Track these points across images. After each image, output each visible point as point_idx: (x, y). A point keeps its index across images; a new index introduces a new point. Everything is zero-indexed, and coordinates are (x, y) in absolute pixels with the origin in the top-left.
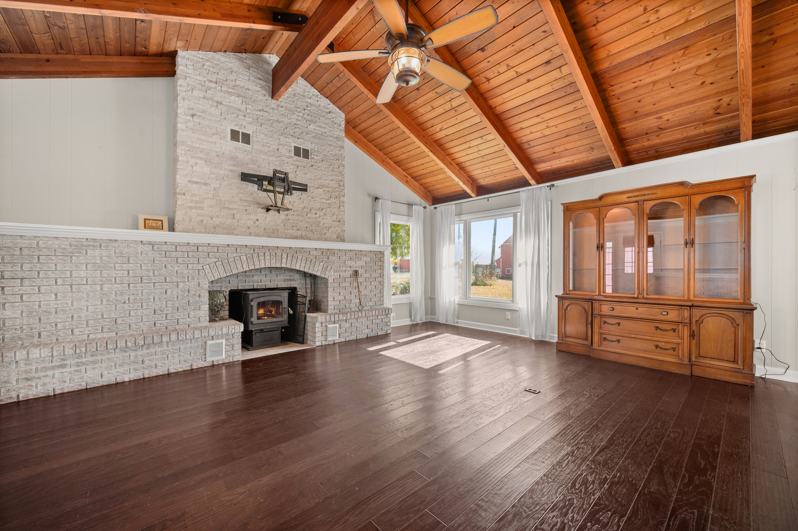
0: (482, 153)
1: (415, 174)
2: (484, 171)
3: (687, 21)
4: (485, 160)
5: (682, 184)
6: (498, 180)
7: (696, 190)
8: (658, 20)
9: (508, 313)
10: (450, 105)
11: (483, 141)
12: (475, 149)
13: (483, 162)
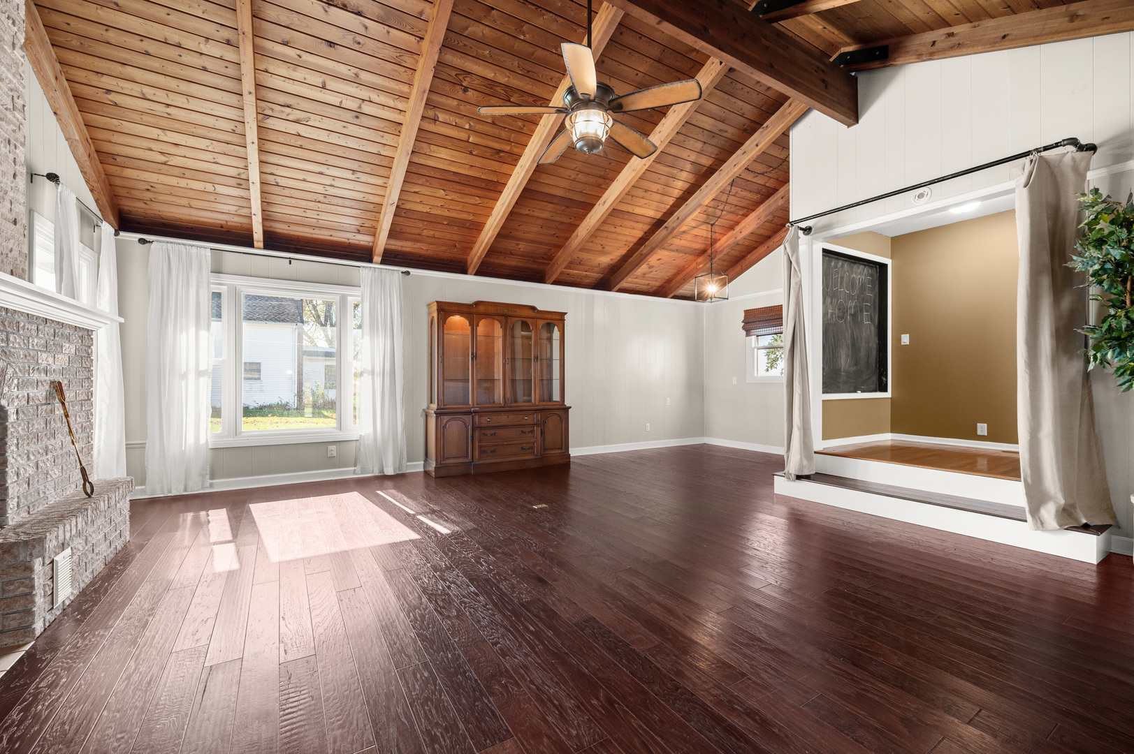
0: (331, 191)
1: (107, 147)
2: (304, 215)
3: (581, 192)
4: (326, 201)
5: (533, 308)
6: (314, 236)
7: (539, 315)
8: (568, 177)
9: (333, 448)
10: (357, 105)
11: (353, 177)
12: (328, 181)
13: (319, 202)
